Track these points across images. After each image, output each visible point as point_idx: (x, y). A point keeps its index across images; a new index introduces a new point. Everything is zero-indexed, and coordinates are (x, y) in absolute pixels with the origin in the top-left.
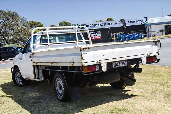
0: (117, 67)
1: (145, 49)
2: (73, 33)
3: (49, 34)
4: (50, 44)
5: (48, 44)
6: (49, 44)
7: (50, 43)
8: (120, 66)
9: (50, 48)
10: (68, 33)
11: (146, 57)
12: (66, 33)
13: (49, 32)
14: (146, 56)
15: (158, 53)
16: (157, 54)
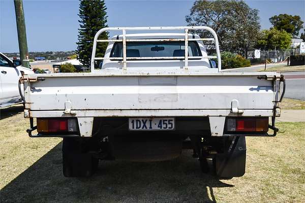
0: (141, 129)
1: (226, 96)
2: (179, 40)
3: (128, 40)
4: (127, 60)
5: (123, 60)
6: (125, 60)
7: (128, 58)
8: (151, 128)
9: (127, 66)
10: (168, 40)
11: (227, 118)
12: (162, 40)
13: (127, 38)
14: (227, 113)
15: (274, 109)
16: (269, 114)
